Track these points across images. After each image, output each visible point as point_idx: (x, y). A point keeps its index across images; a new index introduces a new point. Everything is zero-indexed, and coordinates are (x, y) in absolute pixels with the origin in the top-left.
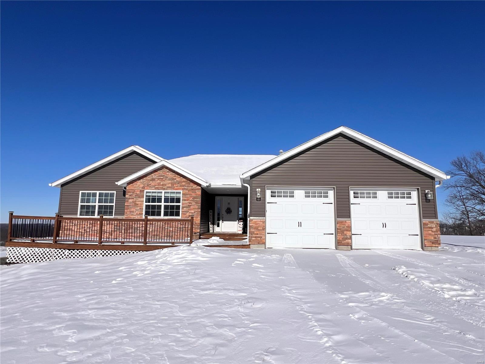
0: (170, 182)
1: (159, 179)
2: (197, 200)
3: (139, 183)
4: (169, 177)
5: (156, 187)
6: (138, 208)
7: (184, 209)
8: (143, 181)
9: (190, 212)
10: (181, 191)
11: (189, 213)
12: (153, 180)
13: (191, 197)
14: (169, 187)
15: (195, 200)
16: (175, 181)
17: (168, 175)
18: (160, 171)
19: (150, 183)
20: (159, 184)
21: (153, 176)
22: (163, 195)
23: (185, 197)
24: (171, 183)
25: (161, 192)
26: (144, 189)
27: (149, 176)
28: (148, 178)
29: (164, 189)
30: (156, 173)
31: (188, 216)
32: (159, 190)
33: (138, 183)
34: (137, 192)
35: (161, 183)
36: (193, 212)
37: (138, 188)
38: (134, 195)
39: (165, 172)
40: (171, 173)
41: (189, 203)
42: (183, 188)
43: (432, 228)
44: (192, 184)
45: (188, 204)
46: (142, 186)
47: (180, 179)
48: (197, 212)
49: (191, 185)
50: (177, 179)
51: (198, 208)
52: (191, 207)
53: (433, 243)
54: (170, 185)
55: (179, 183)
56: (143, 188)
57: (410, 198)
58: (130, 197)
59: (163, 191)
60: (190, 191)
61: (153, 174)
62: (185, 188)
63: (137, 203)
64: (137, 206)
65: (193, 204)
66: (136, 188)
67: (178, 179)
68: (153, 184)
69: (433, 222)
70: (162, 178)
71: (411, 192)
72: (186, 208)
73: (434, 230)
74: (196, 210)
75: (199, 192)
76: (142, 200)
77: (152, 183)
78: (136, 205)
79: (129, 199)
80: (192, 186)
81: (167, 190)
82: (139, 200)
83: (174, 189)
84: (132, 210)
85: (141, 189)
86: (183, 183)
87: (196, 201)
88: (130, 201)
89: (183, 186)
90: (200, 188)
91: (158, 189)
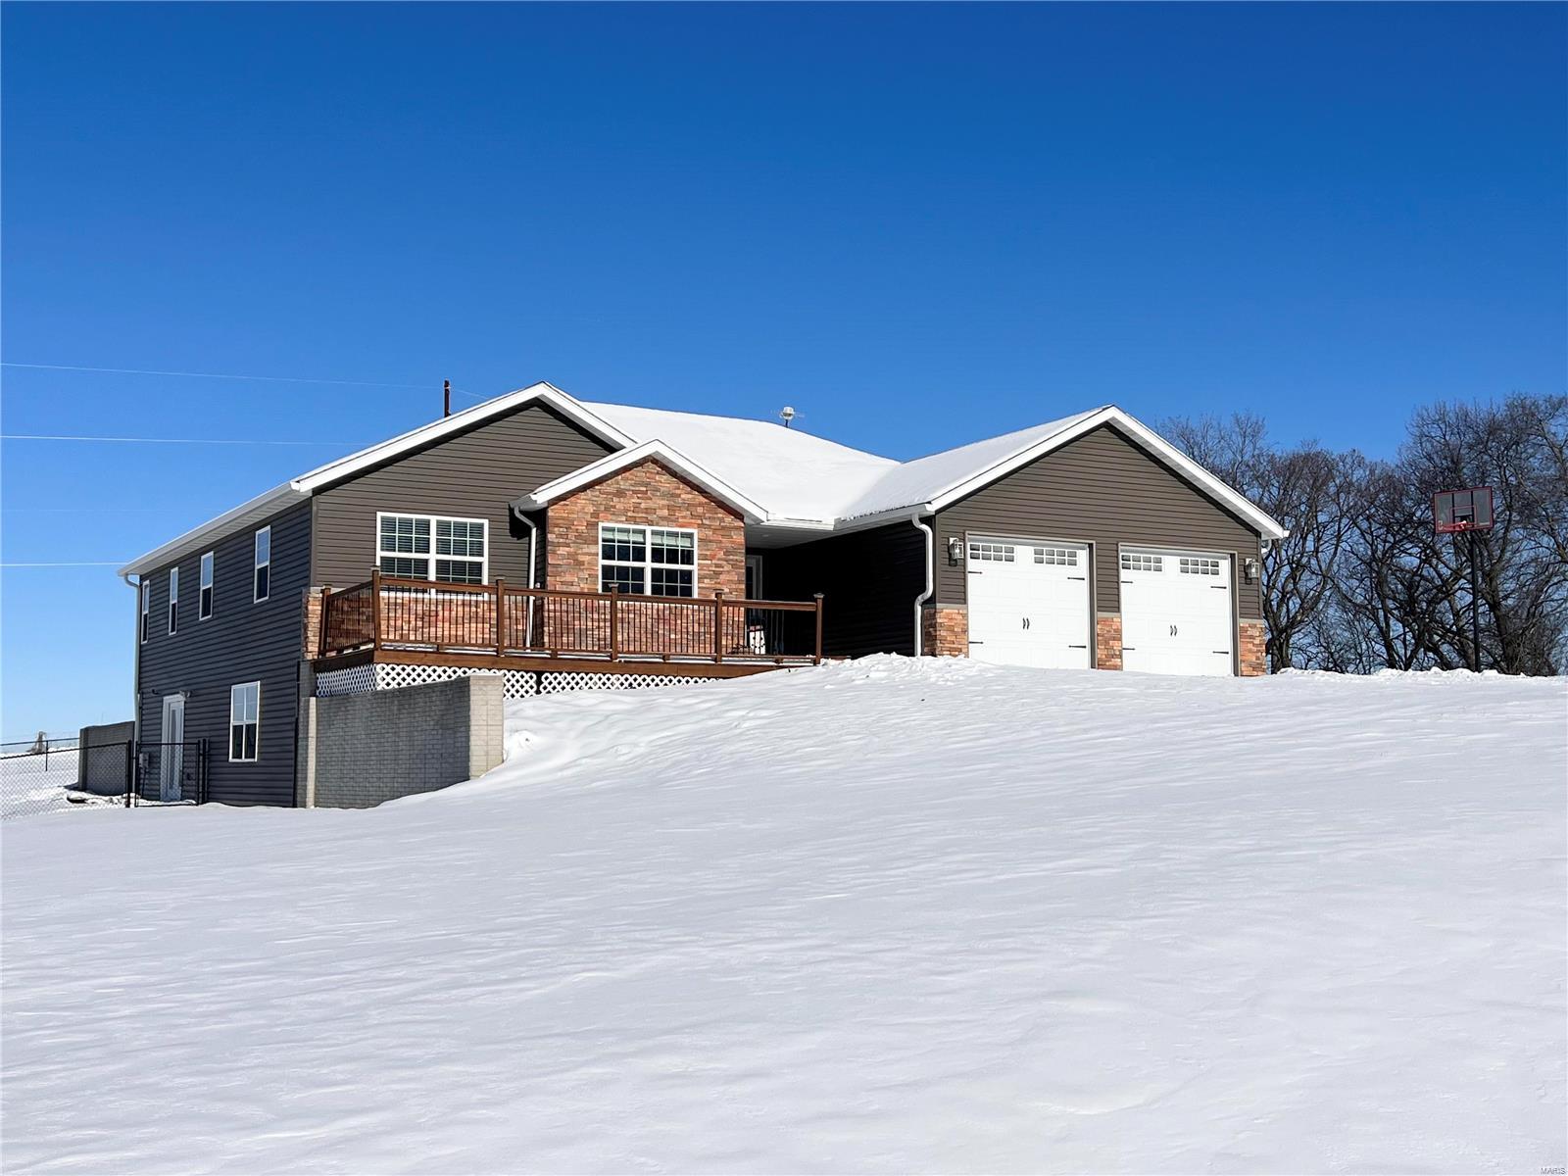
0: (665, 502)
1: (635, 492)
2: (735, 558)
3: (586, 502)
4: (662, 489)
5: (628, 514)
6: (584, 574)
8: (594, 494)
10: (695, 531)
12: (620, 493)
13: (721, 549)
14: (663, 518)
15: (731, 557)
16: (679, 500)
17: (660, 482)
18: (639, 471)
19: (611, 503)
20: (637, 507)
21: (621, 482)
22: (648, 539)
23: (705, 548)
24: (669, 508)
25: (643, 532)
26: (596, 520)
27: (609, 482)
28: (604, 487)
29: (651, 523)
30: (628, 474)
32: (636, 523)
33: (581, 502)
34: (580, 528)
35: (643, 506)
37: (580, 515)
38: (571, 536)
39: (651, 473)
40: (667, 477)
41: (717, 566)
42: (699, 522)
43: (1252, 637)
45: (713, 569)
46: (592, 509)
47: (690, 496)
49: (720, 515)
50: (682, 496)
51: (739, 582)
52: (723, 577)
53: (1254, 669)
54: (665, 512)
55: (689, 506)
56: (595, 515)
57: (1216, 573)
58: (561, 540)
59: (649, 529)
60: (717, 532)
61: (620, 477)
62: (705, 522)
63: (581, 558)
64: (582, 567)
65: (726, 569)
66: (576, 516)
67: (687, 495)
68: (619, 506)
69: (1255, 626)
70: (644, 489)
71: (1220, 561)
72: (707, 580)
73: (1257, 641)
75: (739, 538)
76: (593, 551)
78: (578, 564)
79: (559, 545)
80: (722, 520)
81: (657, 525)
82: (585, 551)
83: (675, 523)
84: (567, 578)
85: (588, 517)
86: (700, 510)
87: (732, 560)
88: (562, 551)
89: (700, 517)
90: (743, 525)
91: (634, 520)
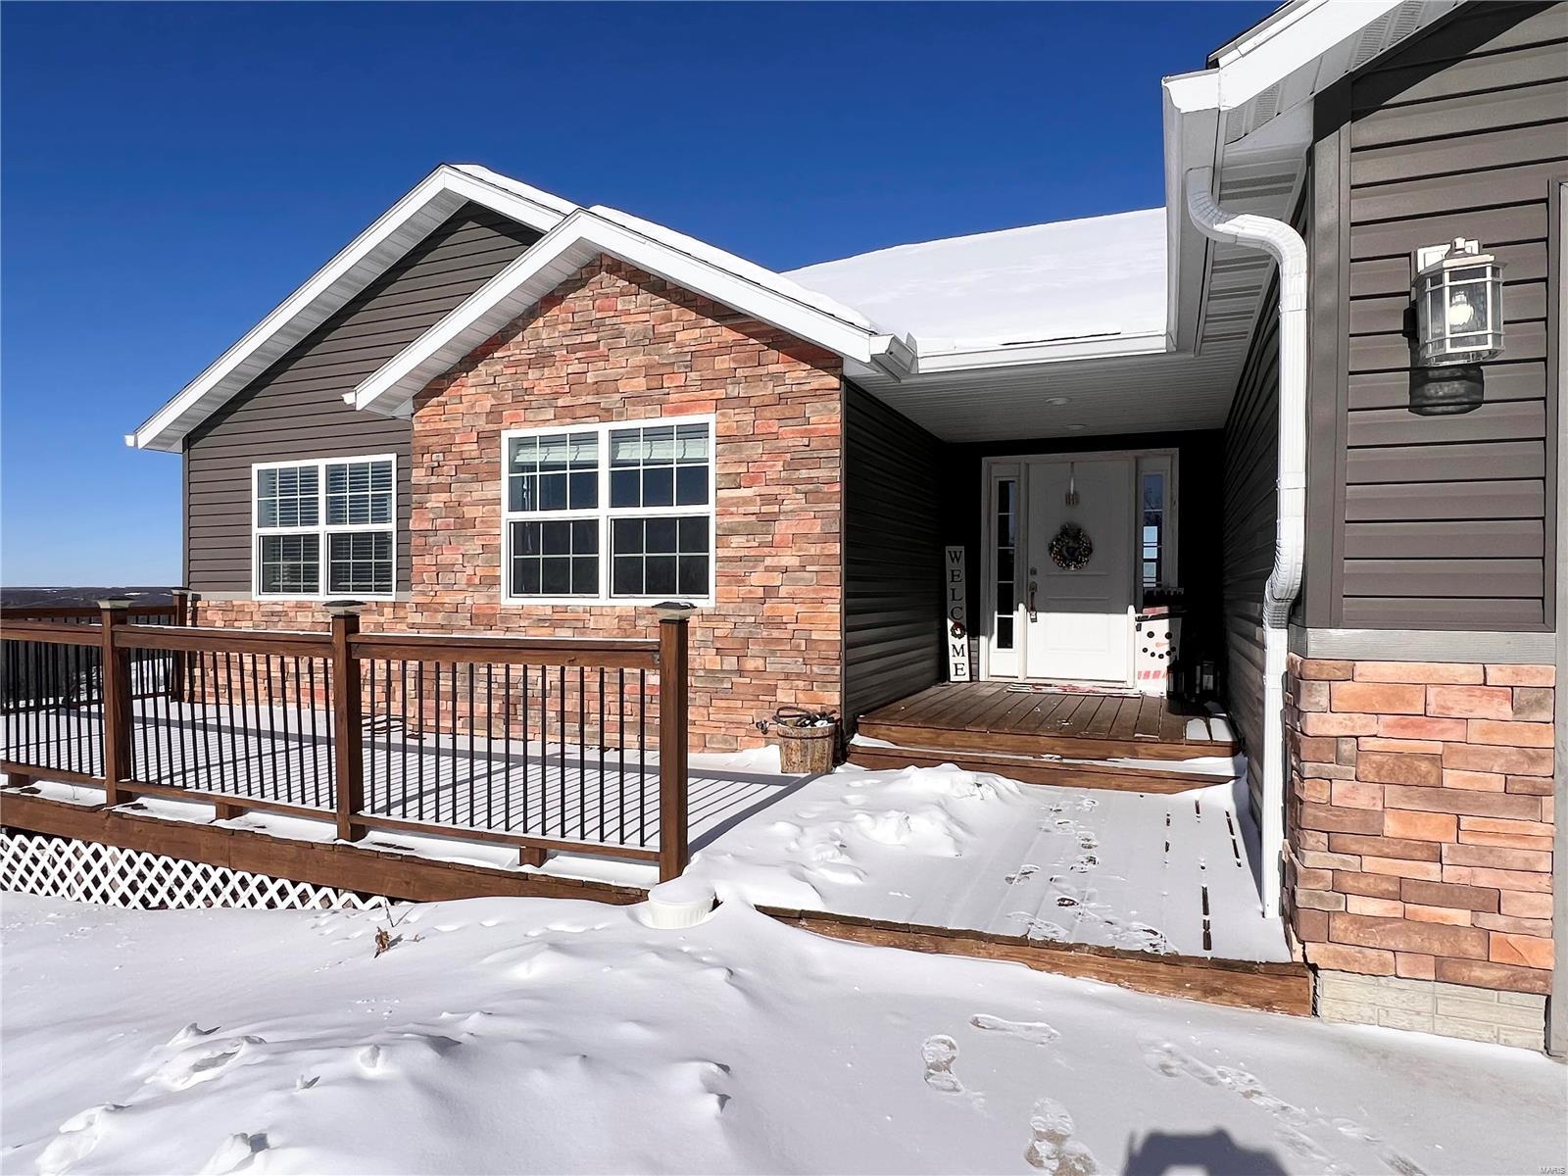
0: (639, 359)
1: (572, 349)
2: (814, 473)
3: (473, 390)
4: (629, 328)
5: (560, 403)
6: (474, 547)
7: (736, 540)
8: (491, 370)
9: (768, 561)
10: (710, 419)
11: (767, 569)
12: (543, 359)
14: (635, 399)
15: (804, 473)
16: (671, 348)
17: (627, 313)
18: (580, 293)
19: (526, 385)
20: (575, 382)
21: (544, 332)
22: (602, 454)
23: (736, 457)
24: (649, 371)
25: (591, 438)
26: (494, 427)
27: (519, 338)
28: (517, 349)
29: (607, 415)
30: (555, 311)
31: (760, 592)
32: (575, 419)
33: (464, 391)
34: (465, 447)
35: (590, 378)
36: (789, 560)
37: (468, 421)
38: (448, 470)
39: (607, 296)
40: (644, 297)
41: (767, 499)
42: (720, 393)
44: (776, 363)
45: (756, 509)
46: (488, 403)
47: (698, 332)
48: (813, 559)
49: (773, 368)
50: (679, 336)
51: (823, 538)
52: (782, 528)
54: (639, 384)
55: (693, 358)
56: (494, 415)
58: (434, 479)
59: (603, 430)
60: (767, 413)
61: (540, 322)
62: (732, 390)
63: (470, 512)
64: (470, 532)
65: (787, 506)
66: (458, 424)
67: (692, 332)
68: (543, 387)
70: (594, 337)
72: (743, 539)
74: (813, 550)
75: (828, 418)
76: (490, 495)
77: (541, 381)
78: (464, 524)
79: (429, 489)
80: (780, 378)
81: (620, 416)
82: (476, 495)
83: (663, 407)
84: (447, 557)
85: (482, 424)
86: (723, 363)
87: (809, 480)
88: (436, 500)
89: (718, 380)
90: (834, 382)
91: (568, 414)
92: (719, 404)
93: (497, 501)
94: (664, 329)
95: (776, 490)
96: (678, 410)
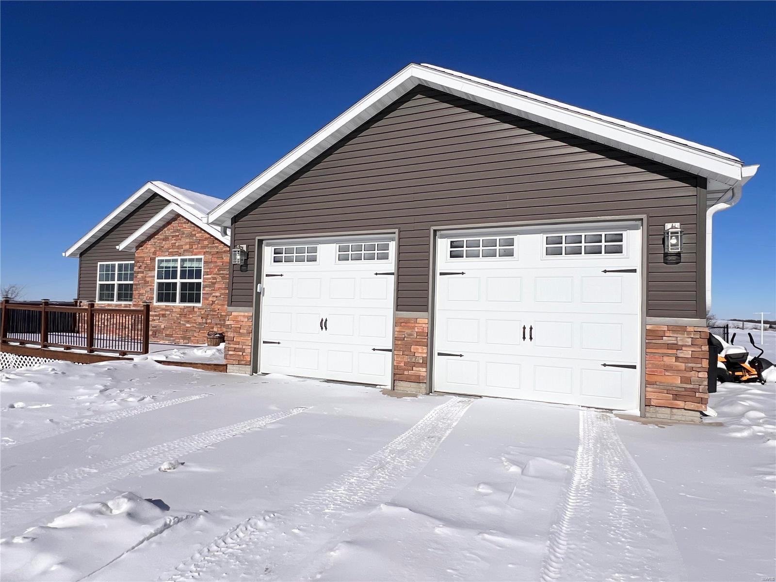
0: (188, 240)
1: (173, 237)
2: (224, 272)
3: (150, 246)
4: (185, 232)
5: (170, 251)
6: (148, 289)
7: (206, 289)
8: (154, 241)
9: (213, 294)
10: (202, 257)
11: (213, 296)
12: (166, 239)
13: (216, 267)
14: (186, 251)
15: (221, 272)
16: (194, 238)
17: (186, 228)
18: (176, 222)
19: (162, 245)
20: (173, 245)
21: (167, 232)
22: (179, 265)
23: (207, 267)
24: (190, 244)
25: (176, 260)
26: (154, 256)
27: (161, 233)
28: (160, 236)
29: (180, 255)
30: (169, 226)
31: (211, 302)
32: (173, 255)
33: (148, 246)
34: (147, 262)
35: (177, 245)
36: (218, 294)
37: (149, 254)
38: (143, 267)
39: (181, 223)
41: (214, 278)
42: (205, 250)
43: (676, 347)
45: (211, 281)
46: (153, 250)
47: (200, 234)
48: (222, 294)
49: (216, 245)
50: (197, 235)
51: (225, 289)
52: (217, 286)
53: (676, 397)
54: (187, 247)
55: (199, 241)
56: (155, 253)
57: (619, 250)
58: (140, 270)
59: (179, 258)
60: (214, 256)
61: (166, 229)
62: (207, 250)
63: (148, 279)
64: (147, 285)
65: (218, 280)
66: (146, 255)
68: (166, 246)
69: (682, 329)
70: (178, 234)
71: (625, 233)
72: (208, 288)
73: (687, 353)
74: (223, 292)
76: (153, 275)
77: (166, 244)
78: (146, 282)
79: (138, 272)
80: (217, 247)
81: (183, 255)
82: (149, 275)
83: (193, 254)
84: (142, 291)
85: (152, 255)
86: (206, 243)
87: (223, 274)
88: (140, 275)
89: (205, 247)
91: (171, 254)
92: (204, 253)
93: (154, 277)
94: (194, 233)
95: (215, 276)
96: (196, 254)
